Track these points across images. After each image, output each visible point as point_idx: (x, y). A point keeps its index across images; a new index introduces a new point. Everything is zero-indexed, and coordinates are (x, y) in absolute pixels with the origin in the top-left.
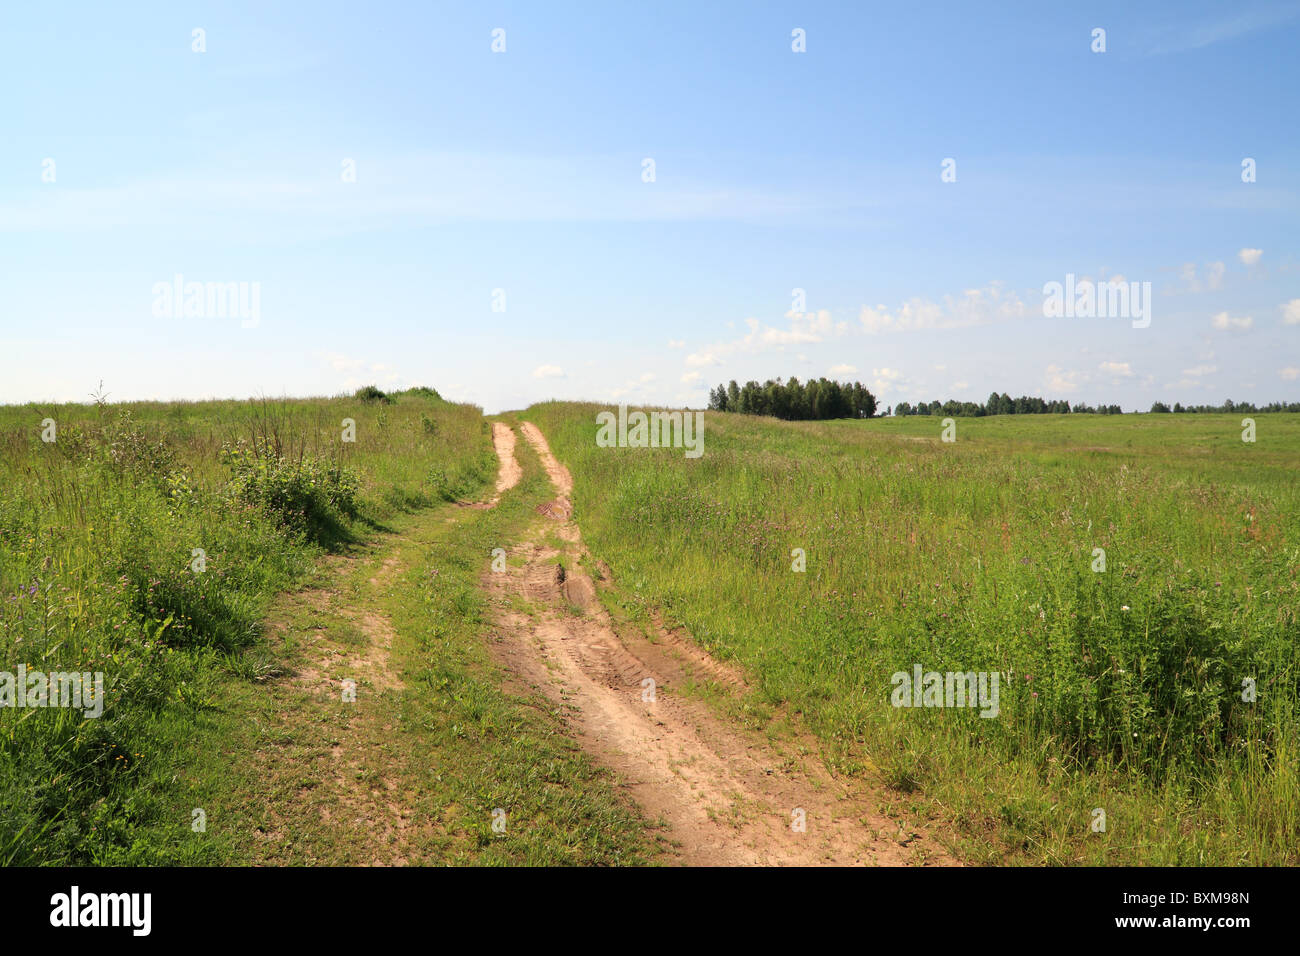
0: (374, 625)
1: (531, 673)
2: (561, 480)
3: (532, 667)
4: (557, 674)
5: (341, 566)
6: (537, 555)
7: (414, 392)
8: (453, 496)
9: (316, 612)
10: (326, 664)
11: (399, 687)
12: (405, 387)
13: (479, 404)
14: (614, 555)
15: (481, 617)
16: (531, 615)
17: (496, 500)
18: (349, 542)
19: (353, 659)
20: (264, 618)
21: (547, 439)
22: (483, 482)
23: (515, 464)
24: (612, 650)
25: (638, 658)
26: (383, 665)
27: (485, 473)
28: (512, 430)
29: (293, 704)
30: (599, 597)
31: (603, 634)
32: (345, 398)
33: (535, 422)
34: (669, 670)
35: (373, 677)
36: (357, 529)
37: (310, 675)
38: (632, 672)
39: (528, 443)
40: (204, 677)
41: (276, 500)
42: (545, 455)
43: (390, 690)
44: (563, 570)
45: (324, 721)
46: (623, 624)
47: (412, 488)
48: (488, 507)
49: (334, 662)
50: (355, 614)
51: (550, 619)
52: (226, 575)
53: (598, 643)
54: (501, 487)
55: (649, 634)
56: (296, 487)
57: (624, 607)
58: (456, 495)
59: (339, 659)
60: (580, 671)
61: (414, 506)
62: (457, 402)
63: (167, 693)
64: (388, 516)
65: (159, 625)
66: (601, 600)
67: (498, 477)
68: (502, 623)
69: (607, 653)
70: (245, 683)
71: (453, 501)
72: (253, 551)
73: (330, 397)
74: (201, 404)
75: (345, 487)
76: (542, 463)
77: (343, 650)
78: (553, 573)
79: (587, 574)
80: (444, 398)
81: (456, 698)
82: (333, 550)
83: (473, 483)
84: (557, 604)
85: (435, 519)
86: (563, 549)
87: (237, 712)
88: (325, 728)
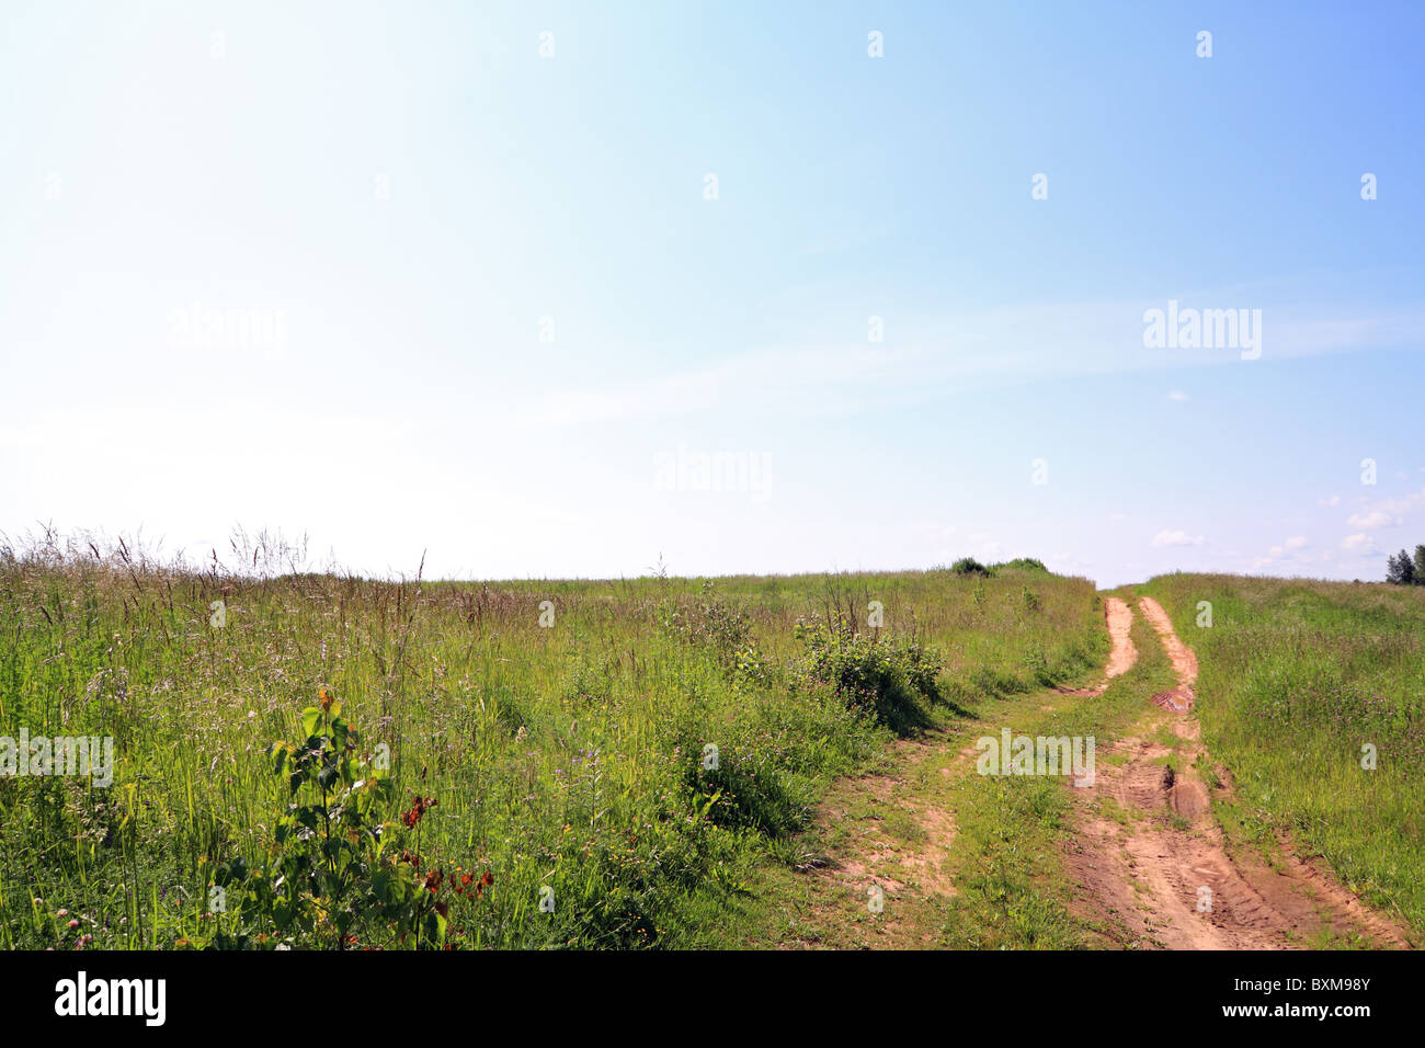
0: (938, 822)
1: (1113, 894)
2: (1185, 666)
3: (1115, 887)
4: (1145, 899)
5: (913, 753)
6: (1143, 753)
7: (1017, 564)
8: (1053, 681)
9: (875, 801)
10: (875, 859)
11: (950, 893)
12: (1007, 559)
13: (1090, 577)
14: (1238, 757)
15: (1060, 821)
16: (1123, 824)
17: (1105, 687)
18: (926, 727)
19: (905, 856)
20: (819, 803)
21: (1170, 617)
22: (1090, 666)
23: (1130, 647)
24: (1223, 876)
25: (1256, 891)
26: (938, 866)
27: (1094, 655)
28: (1128, 606)
29: (830, 900)
30: (1212, 810)
31: (1214, 855)
32: (941, 571)
33: (1157, 597)
34: (1298, 911)
35: (923, 879)
36: (938, 714)
37: (855, 869)
38: (1247, 907)
39: (1148, 621)
40: (743, 861)
41: (847, 677)
42: (1168, 636)
43: (939, 896)
44: (1172, 773)
45: (859, 921)
46: (1240, 845)
47: (1005, 670)
48: (1094, 695)
49: (884, 858)
50: (918, 807)
51: (1146, 831)
52: (786, 755)
53: (1205, 866)
54: (1111, 672)
55: (1274, 861)
56: (870, 666)
57: (1242, 823)
58: (1057, 679)
59: (890, 854)
60: (1176, 898)
61: (1007, 691)
62: (1065, 574)
63: (704, 871)
64: (974, 700)
65: (709, 800)
66: (1215, 813)
67: (1110, 661)
68: (1086, 830)
69: (1215, 880)
70: (785, 871)
71: (1053, 687)
72: (819, 731)
73: (924, 569)
74: (795, 577)
75: (926, 666)
76: (1164, 645)
77: (896, 845)
78: (1159, 775)
79: (1202, 778)
80: (1050, 571)
81: (1010, 913)
82: (905, 735)
83: (1079, 667)
84: (1158, 813)
85: (1029, 706)
86: (1177, 748)
87: (771, 899)
88: (858, 929)
